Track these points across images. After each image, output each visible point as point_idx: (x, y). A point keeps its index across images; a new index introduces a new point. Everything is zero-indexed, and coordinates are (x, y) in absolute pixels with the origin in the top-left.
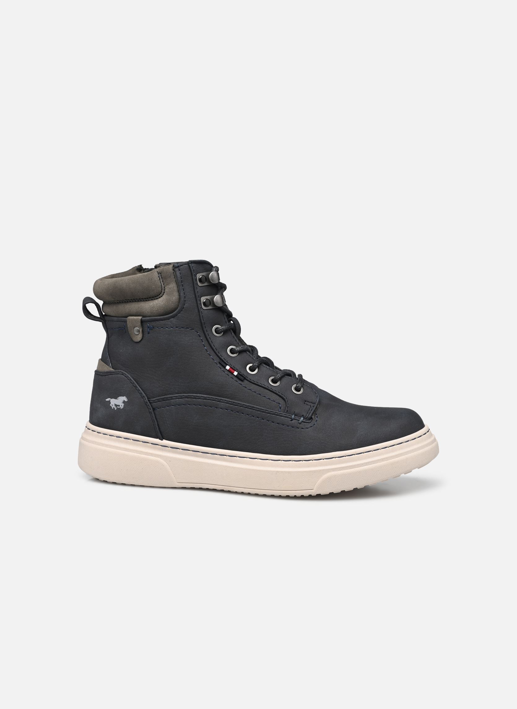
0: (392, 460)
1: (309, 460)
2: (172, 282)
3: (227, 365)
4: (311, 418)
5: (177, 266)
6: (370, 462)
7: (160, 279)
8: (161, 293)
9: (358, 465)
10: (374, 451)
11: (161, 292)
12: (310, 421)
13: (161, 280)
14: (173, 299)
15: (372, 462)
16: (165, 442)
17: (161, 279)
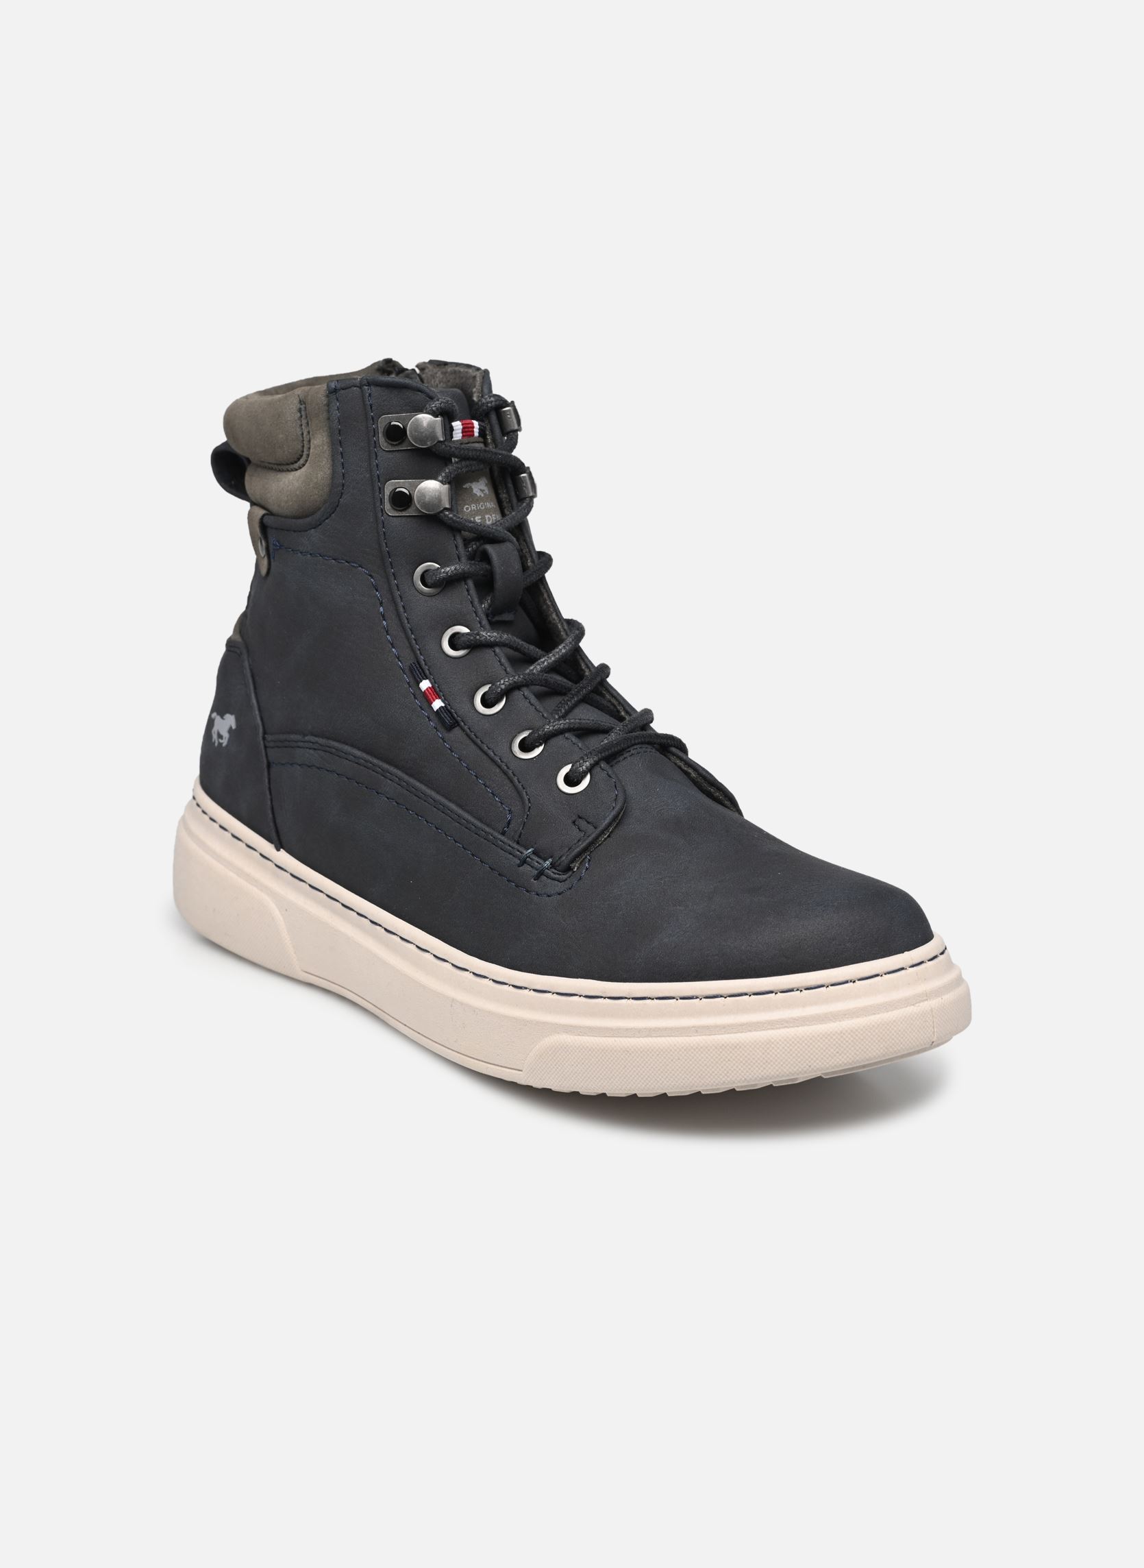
0: (723, 1036)
1: (520, 988)
2: (321, 431)
3: (427, 678)
4: (568, 869)
5: (338, 387)
6: (659, 1029)
7: (301, 416)
8: (301, 456)
9: (627, 1029)
10: (681, 998)
11: (300, 453)
12: (564, 877)
13: (304, 422)
14: (317, 478)
15: (666, 1029)
16: (284, 857)
17: (304, 417)
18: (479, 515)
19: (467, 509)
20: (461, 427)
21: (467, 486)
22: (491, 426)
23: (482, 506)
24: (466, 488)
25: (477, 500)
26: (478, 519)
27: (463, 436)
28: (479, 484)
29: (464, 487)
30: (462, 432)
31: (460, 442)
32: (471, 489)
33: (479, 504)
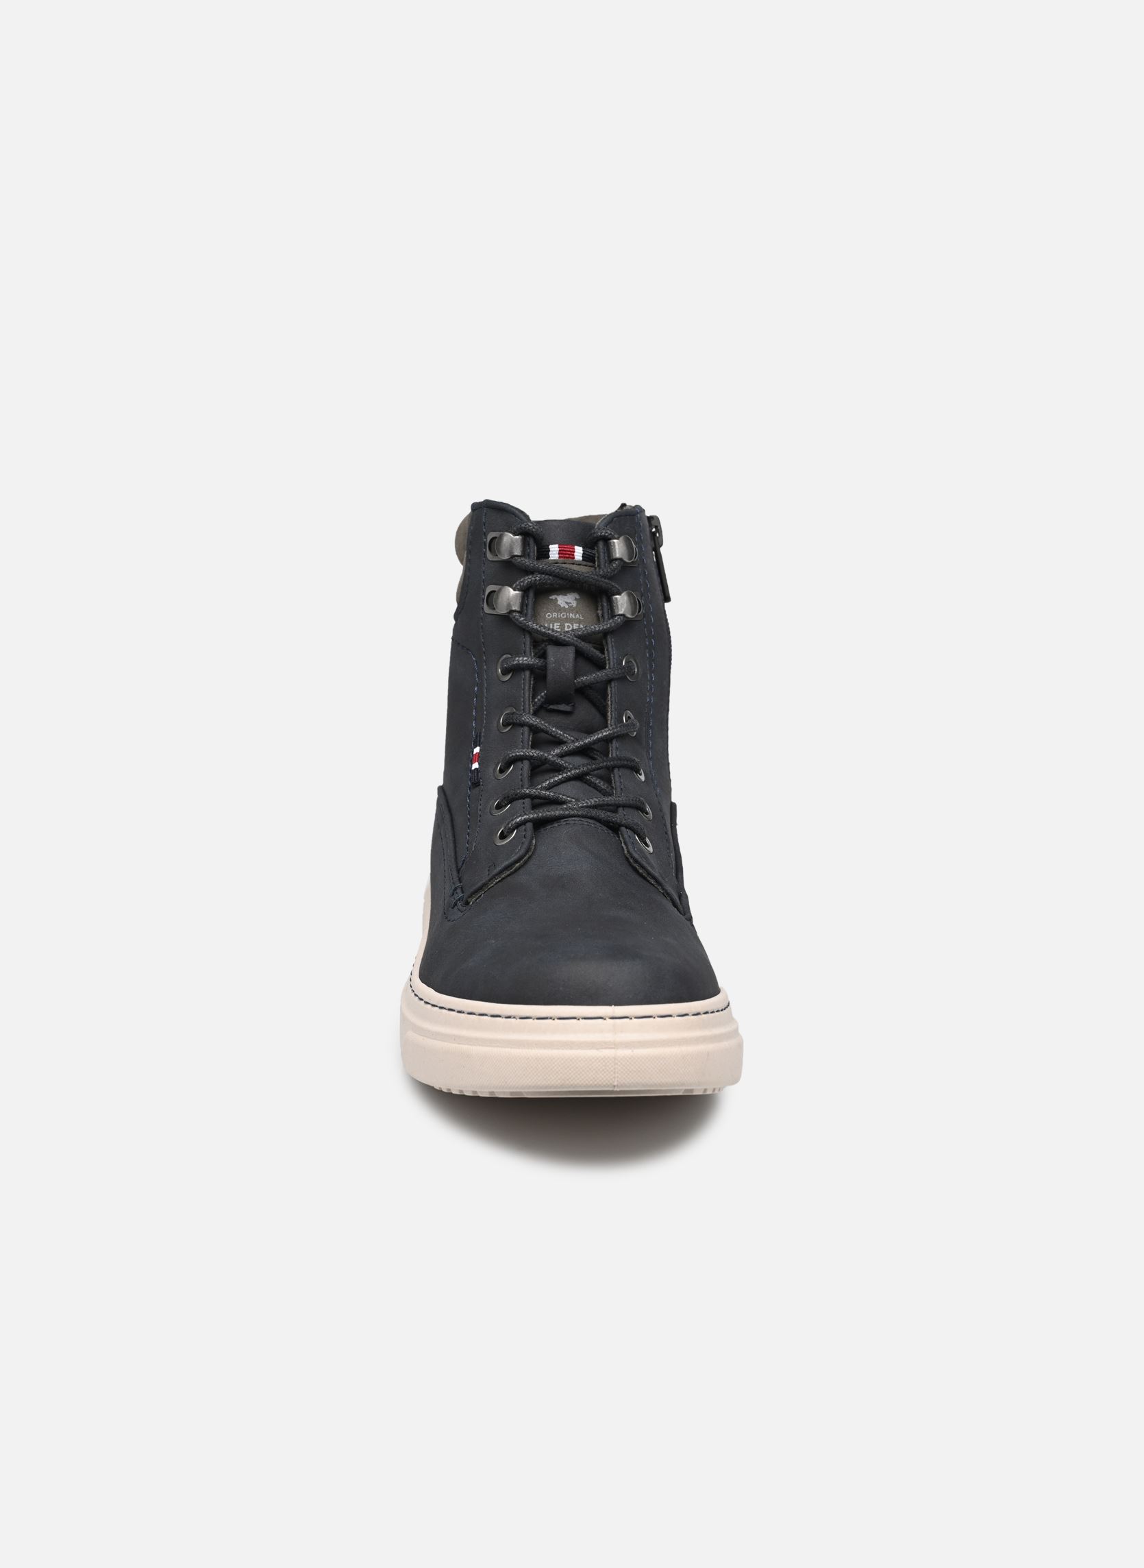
3: (479, 746)
12: (464, 908)
18: (559, 622)
19: (549, 616)
20: (558, 549)
21: (553, 597)
22: (599, 554)
23: (563, 616)
24: (552, 599)
25: (560, 610)
26: (556, 626)
27: (560, 557)
28: (566, 597)
29: (551, 598)
30: (559, 554)
31: (556, 562)
32: (556, 599)
33: (561, 613)
